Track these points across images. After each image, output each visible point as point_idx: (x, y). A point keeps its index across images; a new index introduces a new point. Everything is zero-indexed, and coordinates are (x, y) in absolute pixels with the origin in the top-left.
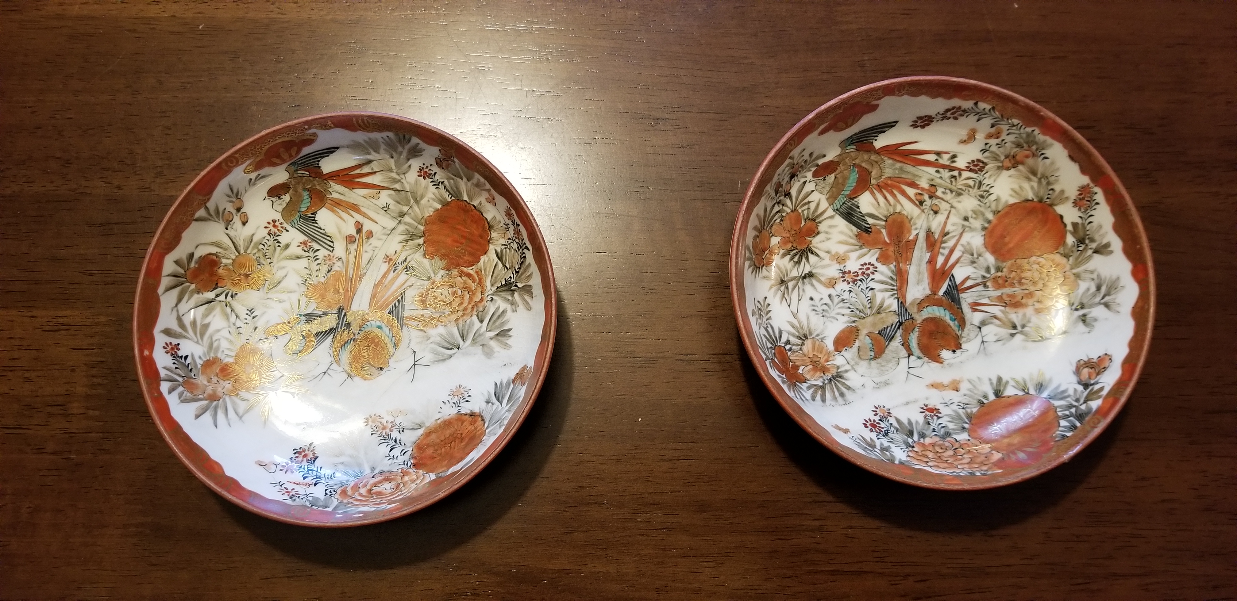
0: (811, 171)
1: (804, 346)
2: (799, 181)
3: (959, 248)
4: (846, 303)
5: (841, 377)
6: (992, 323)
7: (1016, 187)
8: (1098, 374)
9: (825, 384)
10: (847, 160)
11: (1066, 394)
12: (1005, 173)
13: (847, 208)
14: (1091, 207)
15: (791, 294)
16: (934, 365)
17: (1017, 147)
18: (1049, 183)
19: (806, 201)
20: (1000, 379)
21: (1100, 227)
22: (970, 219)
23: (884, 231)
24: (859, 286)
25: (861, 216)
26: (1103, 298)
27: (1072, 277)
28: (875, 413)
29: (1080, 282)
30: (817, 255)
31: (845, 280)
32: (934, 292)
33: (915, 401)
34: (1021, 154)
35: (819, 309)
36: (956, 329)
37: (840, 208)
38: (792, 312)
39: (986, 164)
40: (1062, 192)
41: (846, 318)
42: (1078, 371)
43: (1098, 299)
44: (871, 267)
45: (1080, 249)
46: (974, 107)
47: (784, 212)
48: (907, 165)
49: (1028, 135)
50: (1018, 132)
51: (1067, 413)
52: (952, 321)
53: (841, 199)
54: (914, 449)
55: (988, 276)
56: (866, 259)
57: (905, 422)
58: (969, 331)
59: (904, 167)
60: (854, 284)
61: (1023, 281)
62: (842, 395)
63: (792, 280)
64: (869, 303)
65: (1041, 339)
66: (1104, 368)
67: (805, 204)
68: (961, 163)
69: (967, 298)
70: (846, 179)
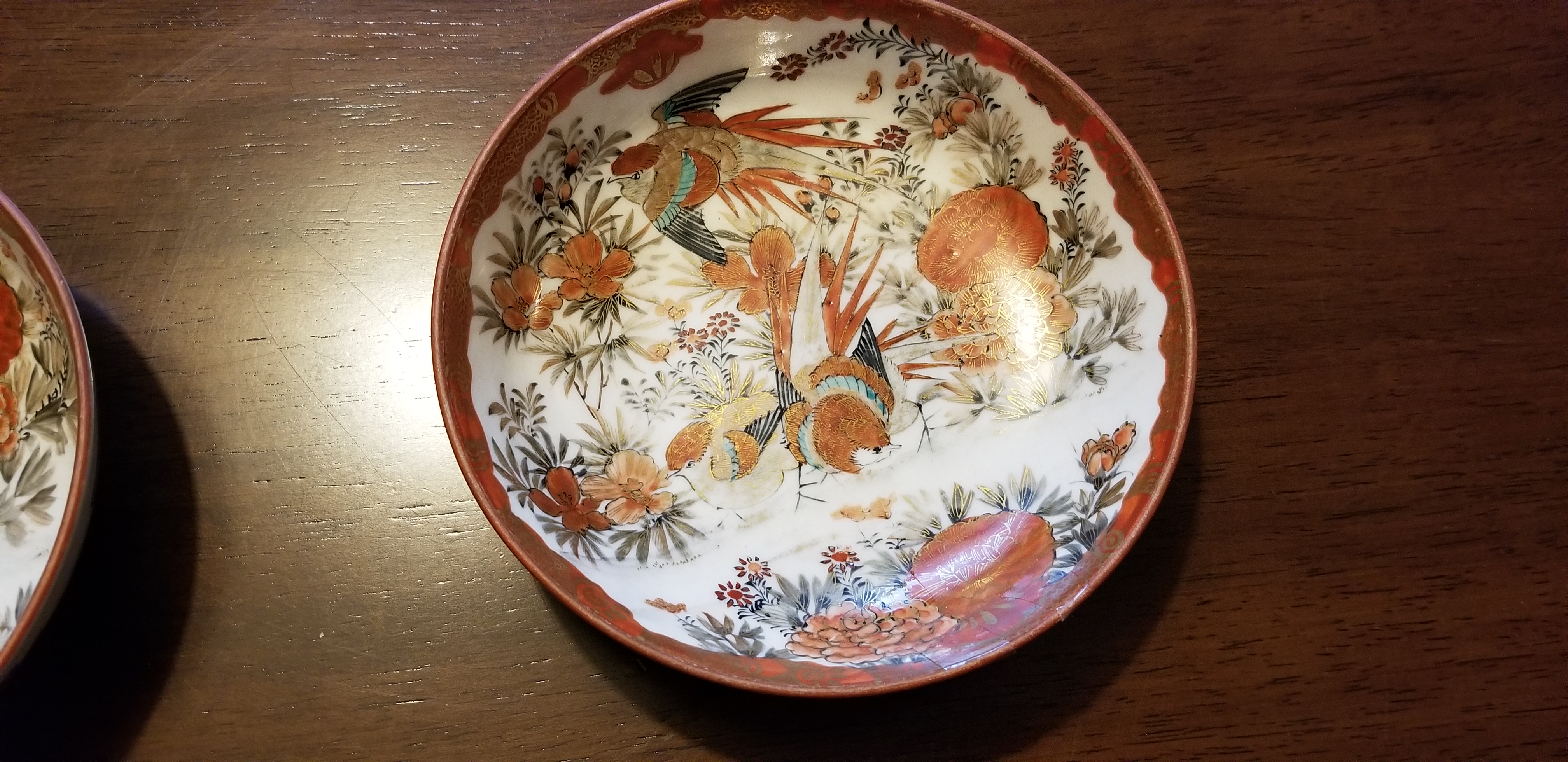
0: (606, 162)
1: (611, 466)
2: (586, 180)
3: (876, 275)
4: (688, 384)
5: (679, 514)
6: (939, 396)
7: (960, 165)
8: (1116, 460)
9: (650, 529)
10: (672, 143)
11: (1068, 503)
12: (940, 144)
13: (683, 224)
14: (1077, 179)
15: (587, 378)
16: (844, 476)
17: (949, 95)
18: (1009, 151)
19: (607, 215)
20: (958, 491)
21: (1097, 209)
22: (892, 228)
23: (748, 259)
24: (709, 354)
25: (708, 236)
26: (1116, 330)
27: (1066, 304)
28: (740, 571)
29: (1078, 310)
30: (634, 308)
31: (685, 345)
32: (837, 353)
33: (811, 545)
34: (958, 105)
35: (640, 399)
36: (879, 412)
37: (671, 224)
38: (588, 407)
39: (906, 133)
40: (1032, 161)
41: (688, 411)
42: (1086, 461)
43: (1108, 334)
44: (729, 320)
45: (1073, 254)
46: (866, 31)
47: (565, 236)
48: (778, 146)
49: (961, 69)
50: (944, 67)
51: (1069, 533)
52: (872, 399)
53: (671, 210)
54: (806, 629)
55: (928, 317)
56: (720, 308)
57: (795, 582)
58: (901, 413)
59: (774, 150)
60: (700, 350)
61: (987, 320)
62: (680, 545)
63: (588, 352)
64: (728, 380)
65: (1023, 414)
66: (1124, 448)
67: (606, 221)
68: (867, 135)
69: (893, 358)
70: (675, 175)
